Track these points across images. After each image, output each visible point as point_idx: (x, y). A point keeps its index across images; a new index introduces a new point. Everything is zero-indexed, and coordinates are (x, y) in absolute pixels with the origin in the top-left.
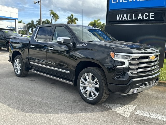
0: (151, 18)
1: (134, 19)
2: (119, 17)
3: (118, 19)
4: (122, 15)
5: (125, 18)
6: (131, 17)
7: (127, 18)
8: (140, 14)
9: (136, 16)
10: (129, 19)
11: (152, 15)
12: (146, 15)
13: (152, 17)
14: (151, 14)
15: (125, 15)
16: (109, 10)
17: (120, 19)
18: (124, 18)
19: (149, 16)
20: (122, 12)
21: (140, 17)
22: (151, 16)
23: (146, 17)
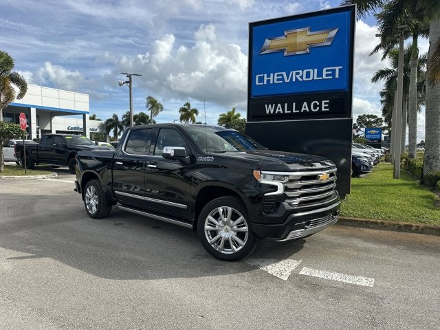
0: (323, 109)
1: (294, 111)
2: (269, 109)
3: (268, 112)
4: (274, 105)
5: (279, 109)
6: (290, 108)
7: (283, 109)
8: (305, 104)
9: (299, 107)
10: (286, 112)
11: (325, 103)
12: (315, 104)
13: (325, 108)
14: (323, 102)
15: (279, 105)
16: (252, 97)
17: (272, 112)
18: (277, 110)
19: (320, 106)
20: (274, 100)
21: (305, 107)
22: (323, 105)
23: (315, 108)
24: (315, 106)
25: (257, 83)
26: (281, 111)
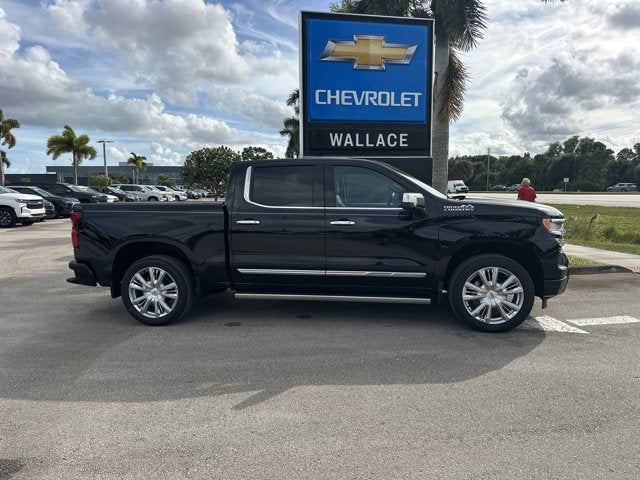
0: (401, 145)
1: (368, 145)
2: (335, 140)
3: (333, 144)
4: (341, 135)
5: (349, 141)
6: (362, 141)
7: (354, 143)
8: (381, 136)
9: (373, 140)
10: (358, 145)
11: (404, 137)
12: (392, 137)
13: (404, 143)
14: (401, 135)
15: (349, 135)
16: (309, 121)
17: (339, 144)
18: (346, 143)
19: (398, 140)
20: (343, 127)
21: (380, 141)
22: (401, 140)
23: (392, 143)
24: (392, 139)
25: (318, 102)
26: (351, 143)
